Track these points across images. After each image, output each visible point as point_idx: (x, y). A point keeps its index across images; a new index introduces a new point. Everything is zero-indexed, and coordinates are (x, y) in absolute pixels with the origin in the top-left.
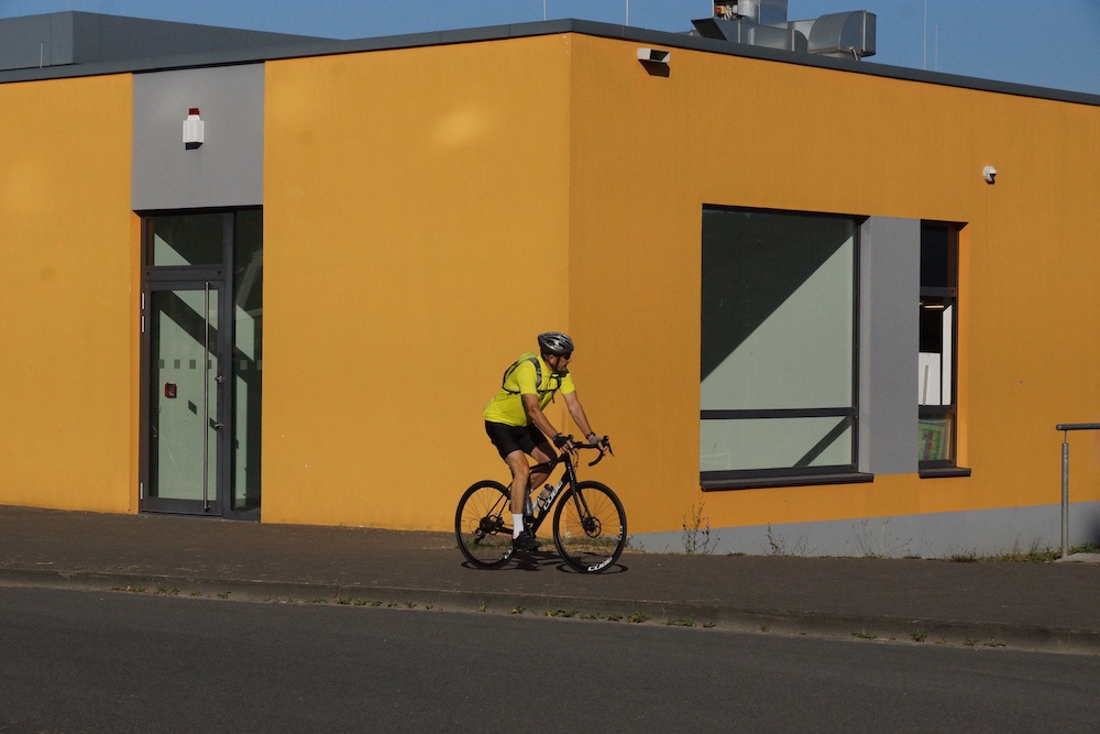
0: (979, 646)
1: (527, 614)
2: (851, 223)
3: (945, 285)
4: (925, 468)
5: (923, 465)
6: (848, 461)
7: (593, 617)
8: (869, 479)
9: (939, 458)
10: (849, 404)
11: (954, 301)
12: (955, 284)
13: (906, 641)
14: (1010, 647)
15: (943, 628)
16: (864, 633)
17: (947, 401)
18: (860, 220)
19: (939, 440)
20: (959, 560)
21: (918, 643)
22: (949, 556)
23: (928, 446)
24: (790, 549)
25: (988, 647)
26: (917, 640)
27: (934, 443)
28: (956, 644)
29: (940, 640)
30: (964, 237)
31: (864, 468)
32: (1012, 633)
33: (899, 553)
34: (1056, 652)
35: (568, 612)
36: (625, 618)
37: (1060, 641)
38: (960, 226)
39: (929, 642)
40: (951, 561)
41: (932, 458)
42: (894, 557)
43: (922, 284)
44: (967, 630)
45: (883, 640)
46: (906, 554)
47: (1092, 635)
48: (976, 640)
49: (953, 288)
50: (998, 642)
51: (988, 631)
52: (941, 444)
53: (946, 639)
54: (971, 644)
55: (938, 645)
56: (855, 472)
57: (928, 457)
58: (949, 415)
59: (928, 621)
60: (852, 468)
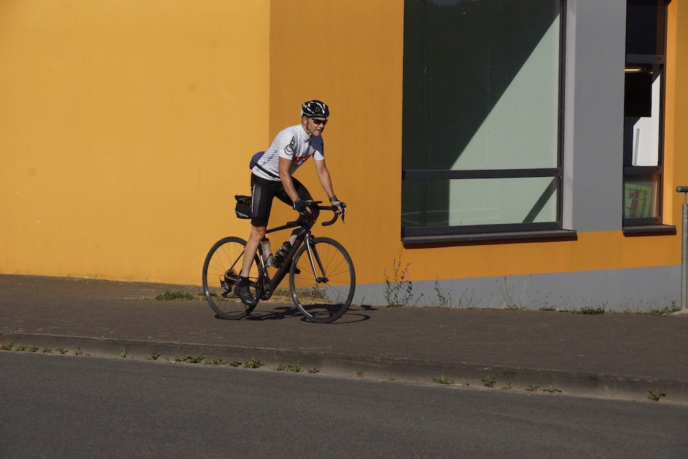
0: (539, 392)
1: (161, 360)
3: (655, 54)
4: (626, 226)
5: (625, 222)
6: (553, 219)
7: (216, 363)
8: (572, 237)
9: (646, 216)
10: (554, 165)
11: (662, 69)
12: (663, 51)
13: (478, 386)
14: (565, 393)
15: (509, 375)
16: (443, 379)
17: (656, 164)
19: (645, 199)
20: (585, 313)
21: (488, 388)
22: (579, 309)
23: (634, 206)
24: (454, 304)
26: (488, 386)
27: (640, 203)
28: (519, 389)
29: (506, 386)
30: (672, 9)
31: (568, 225)
32: (567, 379)
33: (536, 307)
34: (603, 397)
35: (195, 357)
36: (243, 364)
37: (606, 388)
39: (498, 387)
40: (579, 313)
41: (638, 216)
42: (533, 309)
43: (627, 52)
44: (529, 377)
45: (458, 385)
46: (542, 306)
47: (635, 382)
48: (536, 385)
49: (660, 56)
50: (555, 389)
51: (548, 378)
52: (648, 203)
53: (511, 385)
54: (532, 390)
55: (504, 391)
56: (560, 229)
57: (634, 215)
58: (655, 176)
59: (498, 368)
60: (558, 225)
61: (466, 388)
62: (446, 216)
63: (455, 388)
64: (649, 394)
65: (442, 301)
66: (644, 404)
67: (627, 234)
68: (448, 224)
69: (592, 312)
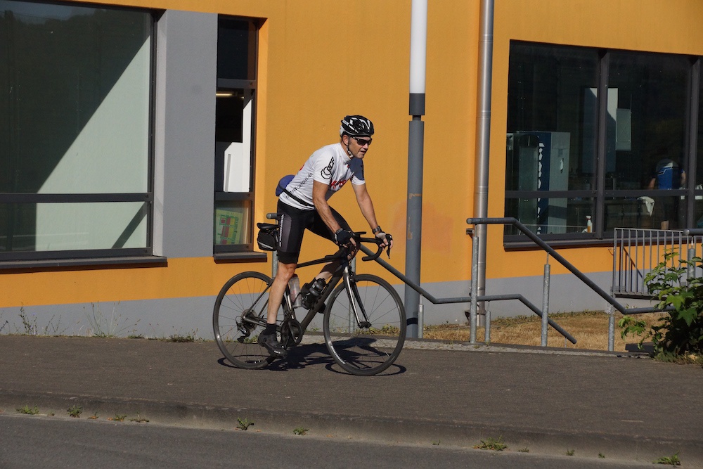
0: (126, 422)
2: (148, 17)
3: (245, 78)
4: (217, 253)
5: (216, 249)
6: (143, 245)
8: (162, 263)
9: (237, 242)
10: (144, 190)
11: (253, 94)
12: (255, 77)
13: (63, 416)
14: (153, 422)
15: (96, 404)
16: (27, 409)
17: (247, 190)
18: (157, 14)
19: (236, 226)
20: (175, 341)
21: (74, 418)
22: (169, 338)
23: (225, 233)
24: (40, 332)
25: (134, 423)
26: (74, 415)
27: (231, 230)
28: (105, 419)
29: (93, 416)
30: (264, 34)
31: (158, 251)
32: (155, 409)
33: (124, 335)
34: (191, 427)
37: (195, 417)
38: (259, 22)
39: (84, 417)
40: (168, 341)
41: (229, 243)
42: (121, 336)
43: (218, 76)
44: (116, 406)
45: (43, 415)
46: (131, 334)
47: (223, 411)
48: (124, 415)
49: (252, 81)
50: (142, 418)
51: (135, 407)
52: (239, 230)
53: (98, 415)
54: (119, 420)
55: (91, 421)
56: (149, 255)
57: (225, 241)
58: (247, 203)
59: (84, 397)
60: (148, 250)
61: (51, 418)
62: (32, 241)
63: (39, 418)
64: (237, 423)
65: (28, 329)
66: (233, 433)
67: (218, 261)
68: (34, 249)
69: (181, 340)
